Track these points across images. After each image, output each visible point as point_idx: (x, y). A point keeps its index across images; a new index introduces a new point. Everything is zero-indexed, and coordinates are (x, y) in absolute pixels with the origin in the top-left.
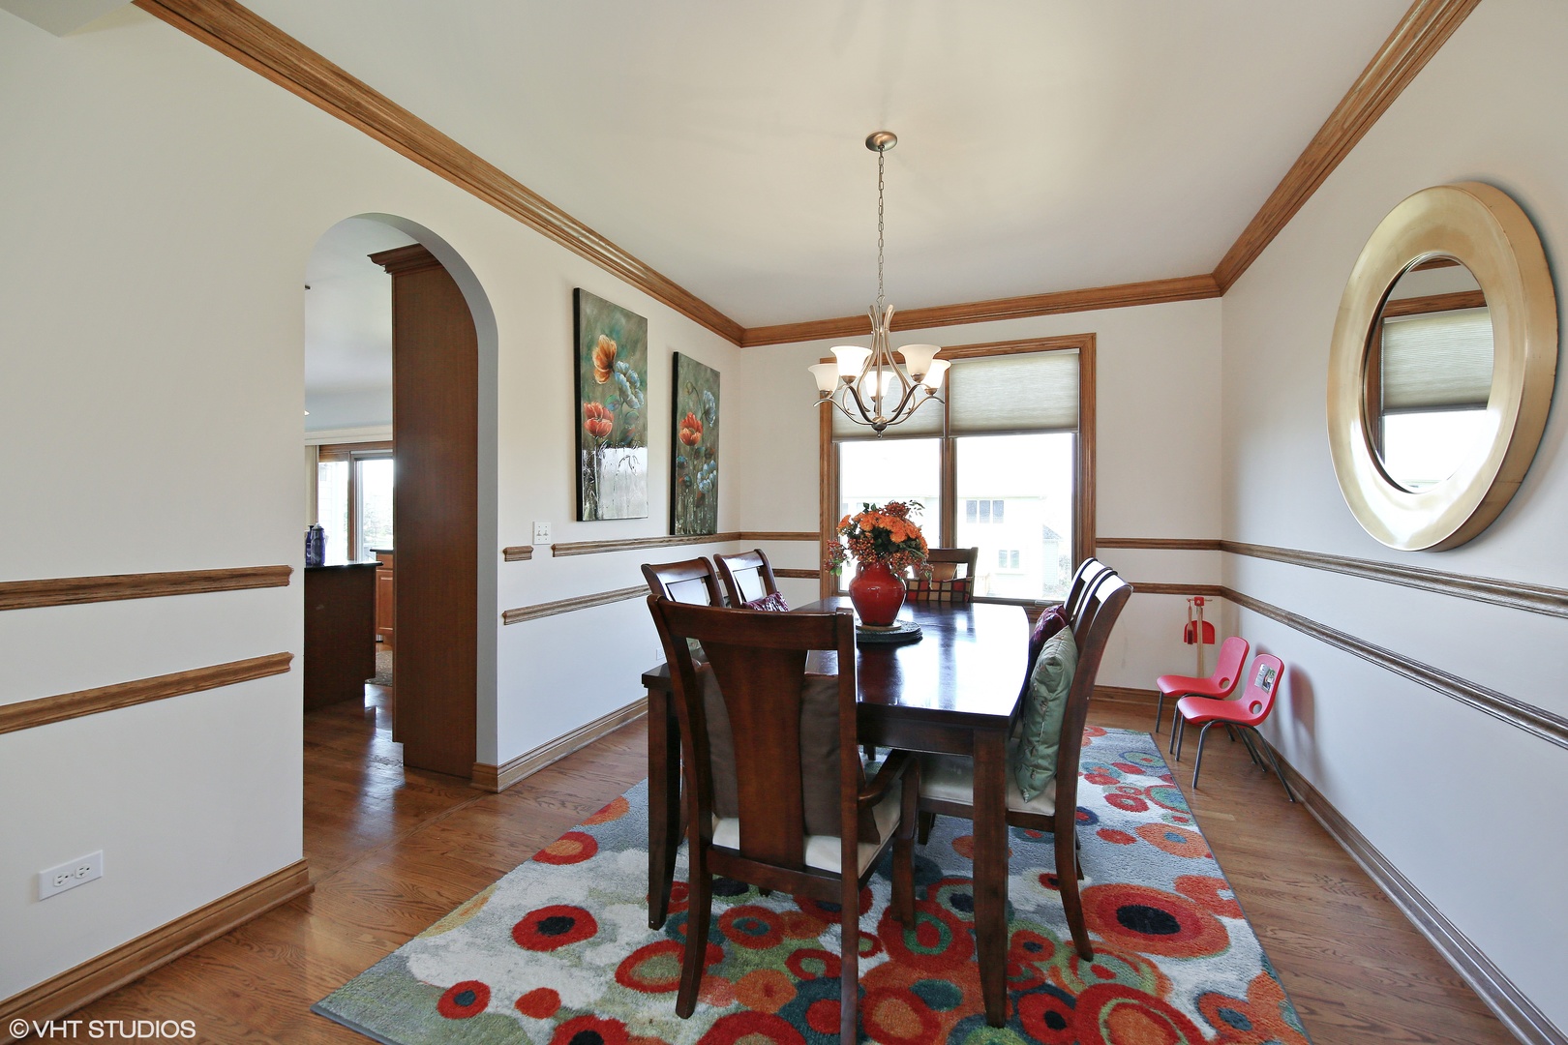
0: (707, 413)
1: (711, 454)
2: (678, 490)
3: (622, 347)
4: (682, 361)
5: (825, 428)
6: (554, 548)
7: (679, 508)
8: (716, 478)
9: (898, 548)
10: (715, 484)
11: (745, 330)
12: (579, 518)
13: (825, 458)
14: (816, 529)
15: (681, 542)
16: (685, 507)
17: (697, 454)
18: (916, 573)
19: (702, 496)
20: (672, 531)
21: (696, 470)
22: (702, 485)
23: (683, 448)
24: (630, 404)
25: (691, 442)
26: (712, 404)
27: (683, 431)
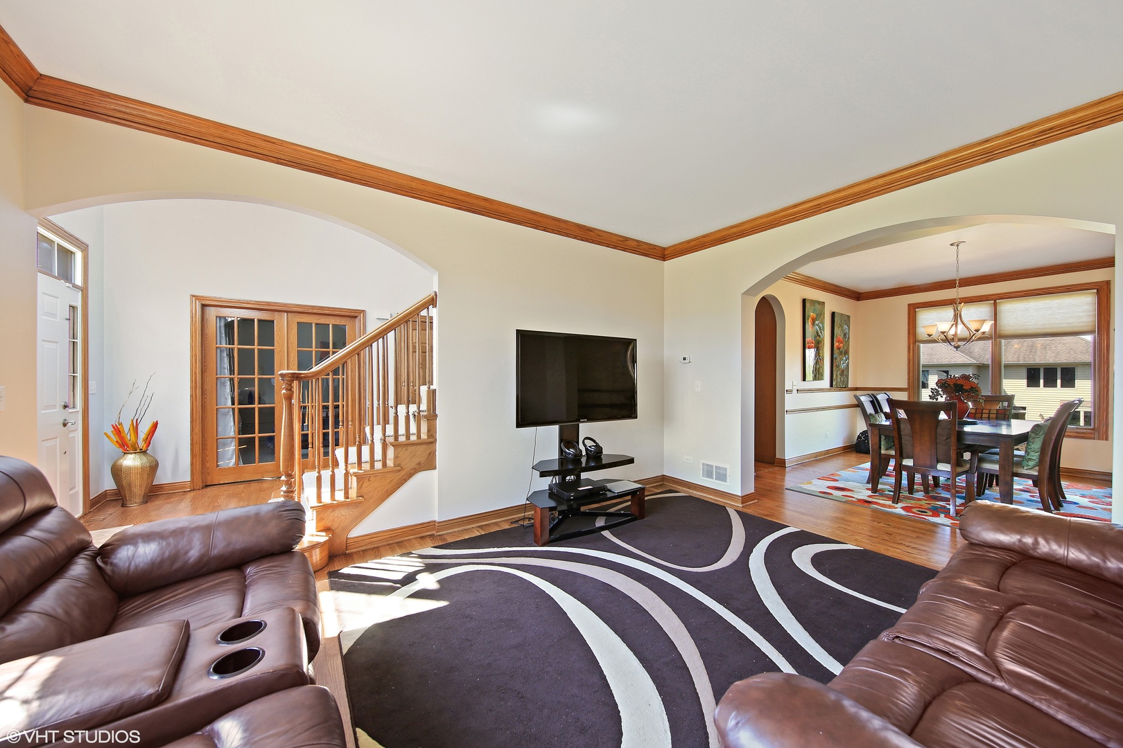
0: (845, 335)
1: (846, 353)
2: (834, 369)
3: (817, 315)
4: (836, 315)
5: (911, 338)
6: (797, 390)
7: (835, 376)
8: (848, 362)
9: (966, 391)
10: (848, 366)
11: (861, 293)
12: (804, 379)
13: (911, 351)
14: (906, 386)
15: (835, 391)
16: (837, 376)
17: (841, 353)
18: (974, 405)
19: (843, 371)
20: (831, 385)
21: (841, 360)
22: (843, 366)
23: (836, 351)
24: (819, 336)
25: (839, 348)
26: (847, 331)
27: (836, 344)
